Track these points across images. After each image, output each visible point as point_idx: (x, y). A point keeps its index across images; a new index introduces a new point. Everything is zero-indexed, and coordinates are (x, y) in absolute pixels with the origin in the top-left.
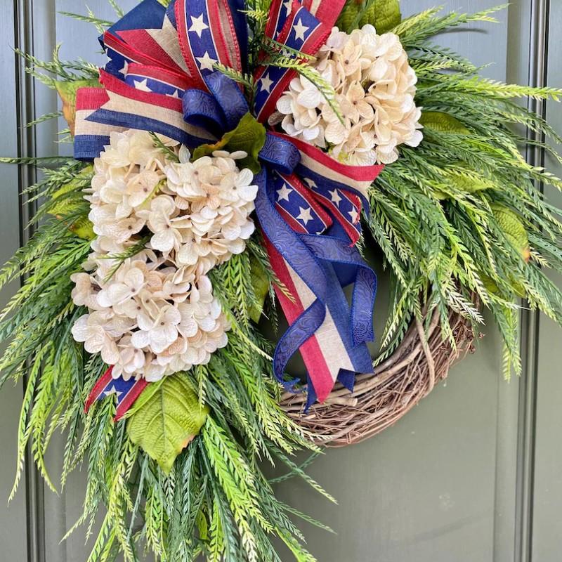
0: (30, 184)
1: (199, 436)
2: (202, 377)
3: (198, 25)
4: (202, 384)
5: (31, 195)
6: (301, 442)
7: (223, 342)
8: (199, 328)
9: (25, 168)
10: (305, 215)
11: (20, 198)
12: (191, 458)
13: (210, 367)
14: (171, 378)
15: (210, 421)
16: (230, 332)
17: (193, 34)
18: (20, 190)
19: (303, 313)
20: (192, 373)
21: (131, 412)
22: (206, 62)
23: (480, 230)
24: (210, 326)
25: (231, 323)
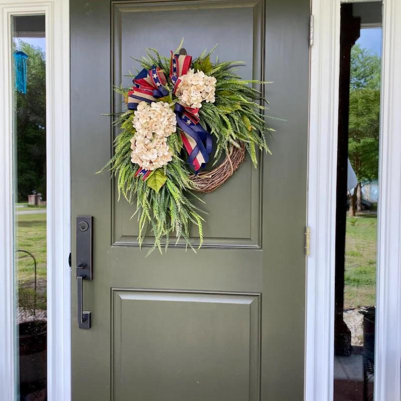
0: (114, 121)
1: (166, 184)
2: (165, 168)
3: (155, 76)
4: (165, 170)
5: (114, 124)
6: (195, 187)
7: (171, 160)
8: (163, 154)
9: (113, 117)
10: (189, 122)
11: (111, 125)
12: (164, 190)
13: (167, 166)
14: (157, 170)
15: (168, 179)
16: (172, 157)
17: (154, 78)
18: (111, 123)
19: (193, 151)
20: (163, 168)
21: (148, 178)
22: (158, 84)
23: (235, 121)
24: (166, 153)
25: (172, 153)
